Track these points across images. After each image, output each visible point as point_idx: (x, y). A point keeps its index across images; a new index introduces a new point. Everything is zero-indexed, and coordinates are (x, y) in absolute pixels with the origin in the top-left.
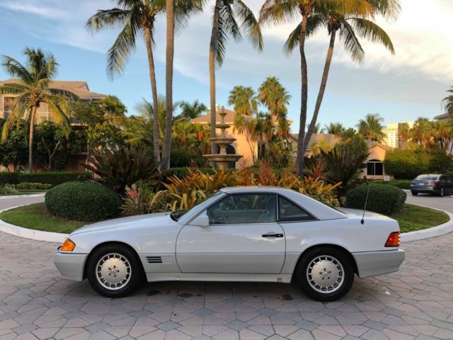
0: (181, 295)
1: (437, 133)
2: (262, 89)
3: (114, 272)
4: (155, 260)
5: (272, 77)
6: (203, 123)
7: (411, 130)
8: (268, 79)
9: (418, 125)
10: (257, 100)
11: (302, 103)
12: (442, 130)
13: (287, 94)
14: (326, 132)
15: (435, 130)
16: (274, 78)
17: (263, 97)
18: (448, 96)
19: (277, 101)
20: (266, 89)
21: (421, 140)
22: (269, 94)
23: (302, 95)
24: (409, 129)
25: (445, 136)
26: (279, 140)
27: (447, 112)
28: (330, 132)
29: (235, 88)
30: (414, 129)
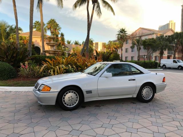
0: (95, 106)
1: (115, 46)
2: (48, 24)
3: (71, 99)
4: (89, 92)
5: (53, 19)
6: (26, 36)
7: (107, 45)
8: (52, 19)
9: (109, 43)
10: (47, 28)
11: (88, 31)
12: (117, 45)
13: (60, 27)
14: (73, 44)
15: (115, 45)
16: (54, 19)
17: (49, 27)
18: (118, 34)
19: (55, 29)
20: (50, 24)
21: (110, 48)
22: (51, 26)
23: (88, 28)
24: (106, 45)
25: (118, 48)
26: (61, 46)
27: (117, 39)
28: (75, 44)
29: (36, 21)
30: (108, 44)
